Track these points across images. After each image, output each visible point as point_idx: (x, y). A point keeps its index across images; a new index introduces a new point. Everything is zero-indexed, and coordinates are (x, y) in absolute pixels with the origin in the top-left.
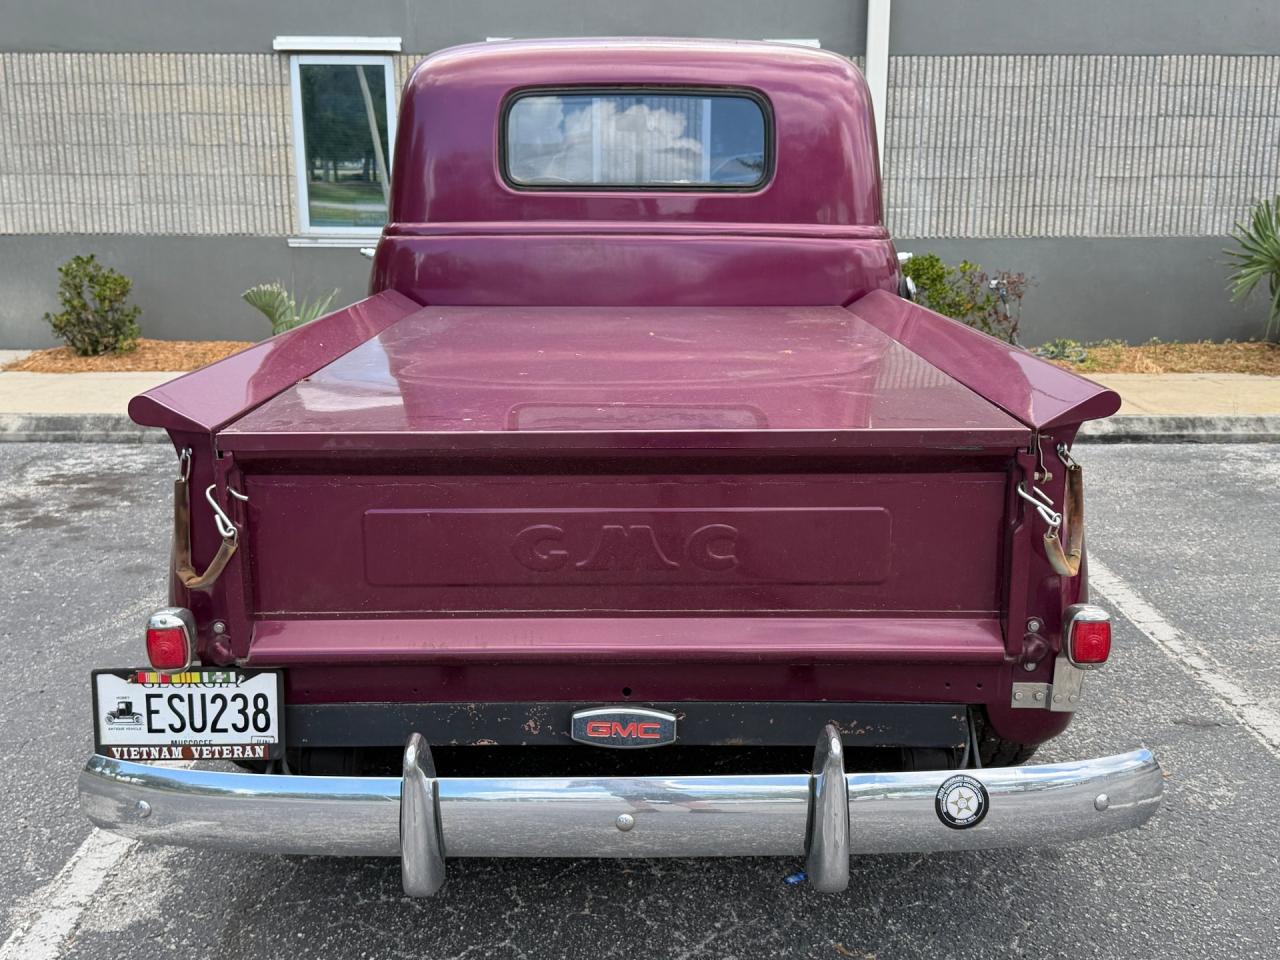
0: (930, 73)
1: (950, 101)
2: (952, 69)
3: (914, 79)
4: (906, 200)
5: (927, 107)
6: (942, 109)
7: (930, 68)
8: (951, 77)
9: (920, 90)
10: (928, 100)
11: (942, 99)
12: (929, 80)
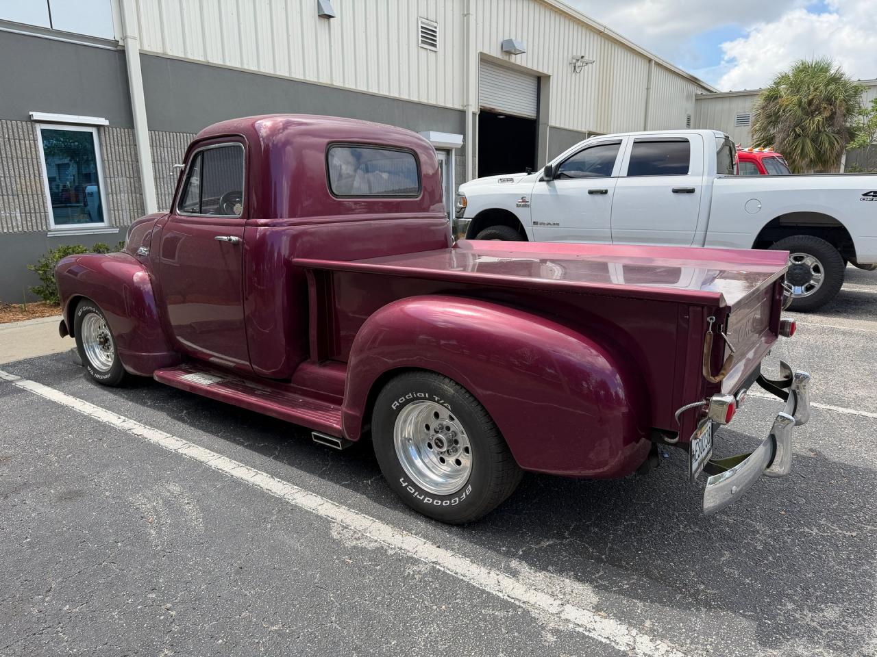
0: (165, 140)
1: (177, 155)
2: (175, 139)
3: (158, 144)
4: (164, 205)
5: (167, 158)
6: (174, 159)
7: (165, 138)
8: (176, 143)
9: (162, 149)
10: (166, 154)
11: (173, 154)
12: (165, 144)
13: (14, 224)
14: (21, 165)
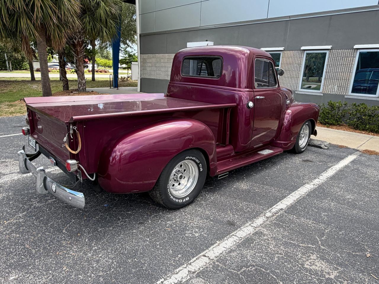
13: (333, 91)
14: (344, 68)
